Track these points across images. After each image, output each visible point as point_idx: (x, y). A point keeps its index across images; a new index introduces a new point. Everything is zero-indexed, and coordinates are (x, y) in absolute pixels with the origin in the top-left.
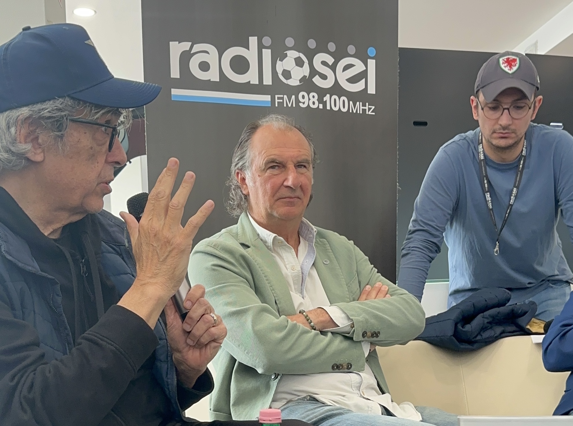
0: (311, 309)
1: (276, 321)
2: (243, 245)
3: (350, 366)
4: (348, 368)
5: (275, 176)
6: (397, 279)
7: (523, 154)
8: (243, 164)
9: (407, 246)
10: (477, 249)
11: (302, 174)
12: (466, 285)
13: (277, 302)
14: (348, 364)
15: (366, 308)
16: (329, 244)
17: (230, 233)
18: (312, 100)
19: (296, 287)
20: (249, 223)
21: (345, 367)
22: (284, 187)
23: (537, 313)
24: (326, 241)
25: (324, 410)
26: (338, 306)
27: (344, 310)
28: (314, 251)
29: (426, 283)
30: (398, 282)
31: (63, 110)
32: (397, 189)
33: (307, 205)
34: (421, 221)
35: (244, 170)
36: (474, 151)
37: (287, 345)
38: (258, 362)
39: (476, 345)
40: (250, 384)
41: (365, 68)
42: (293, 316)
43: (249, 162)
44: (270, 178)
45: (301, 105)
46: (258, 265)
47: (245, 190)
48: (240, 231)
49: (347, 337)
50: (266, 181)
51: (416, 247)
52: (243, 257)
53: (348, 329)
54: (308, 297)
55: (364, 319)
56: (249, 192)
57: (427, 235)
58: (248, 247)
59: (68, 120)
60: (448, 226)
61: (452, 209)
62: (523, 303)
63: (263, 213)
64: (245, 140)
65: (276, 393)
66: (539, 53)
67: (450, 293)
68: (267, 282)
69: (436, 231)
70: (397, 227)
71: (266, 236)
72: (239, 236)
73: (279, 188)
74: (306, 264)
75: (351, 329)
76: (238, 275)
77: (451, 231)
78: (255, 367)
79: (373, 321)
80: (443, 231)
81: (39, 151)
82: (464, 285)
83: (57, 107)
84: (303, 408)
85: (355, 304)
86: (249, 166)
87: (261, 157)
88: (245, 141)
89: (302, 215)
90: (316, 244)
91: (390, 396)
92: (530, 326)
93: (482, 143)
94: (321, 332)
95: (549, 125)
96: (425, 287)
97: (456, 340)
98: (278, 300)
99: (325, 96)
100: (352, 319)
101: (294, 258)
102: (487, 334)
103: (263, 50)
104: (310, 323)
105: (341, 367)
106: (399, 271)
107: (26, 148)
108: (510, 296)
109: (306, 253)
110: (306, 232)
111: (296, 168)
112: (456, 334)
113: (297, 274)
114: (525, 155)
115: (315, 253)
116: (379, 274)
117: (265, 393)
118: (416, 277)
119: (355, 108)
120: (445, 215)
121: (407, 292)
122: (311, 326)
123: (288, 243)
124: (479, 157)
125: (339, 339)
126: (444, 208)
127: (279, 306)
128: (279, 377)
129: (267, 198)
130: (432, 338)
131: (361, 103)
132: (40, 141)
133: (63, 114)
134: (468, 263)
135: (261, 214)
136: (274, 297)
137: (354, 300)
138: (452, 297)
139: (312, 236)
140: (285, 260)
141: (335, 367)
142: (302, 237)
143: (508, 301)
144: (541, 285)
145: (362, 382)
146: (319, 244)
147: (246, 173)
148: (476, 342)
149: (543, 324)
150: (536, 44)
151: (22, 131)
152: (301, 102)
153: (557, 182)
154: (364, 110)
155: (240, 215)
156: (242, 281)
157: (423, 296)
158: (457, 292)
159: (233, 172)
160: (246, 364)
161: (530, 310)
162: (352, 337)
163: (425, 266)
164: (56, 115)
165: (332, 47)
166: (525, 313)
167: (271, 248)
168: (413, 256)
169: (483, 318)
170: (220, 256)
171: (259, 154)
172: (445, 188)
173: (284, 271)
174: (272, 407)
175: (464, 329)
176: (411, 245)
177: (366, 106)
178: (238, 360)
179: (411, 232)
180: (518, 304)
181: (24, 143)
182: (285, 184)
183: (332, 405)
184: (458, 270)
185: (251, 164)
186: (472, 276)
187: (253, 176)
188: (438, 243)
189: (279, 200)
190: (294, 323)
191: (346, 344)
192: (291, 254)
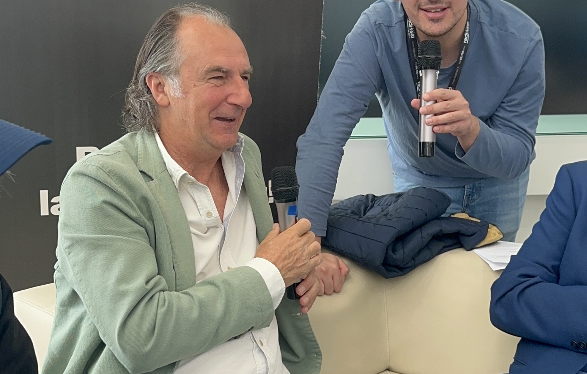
2: (144, 173)
7: (464, 42)
32: (321, 37)
48: (141, 153)
58: (152, 179)
72: (140, 160)
97: (384, 270)
101: (209, 200)
114: (467, 44)
175: (394, 256)
192: (205, 194)
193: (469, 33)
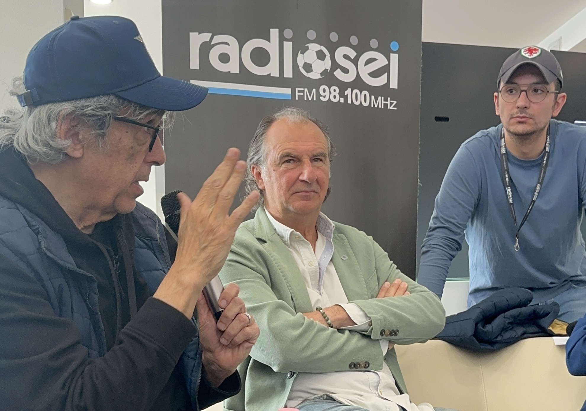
0: (329, 306)
1: (292, 318)
2: (259, 240)
3: (367, 365)
4: (366, 367)
5: (290, 170)
6: (416, 277)
7: (546, 150)
8: (259, 158)
9: (427, 244)
10: (498, 247)
11: (318, 167)
12: (486, 283)
13: (294, 299)
14: (366, 362)
15: (384, 305)
16: (347, 239)
17: (246, 227)
18: (333, 93)
19: (313, 283)
20: (265, 218)
21: (363, 366)
22: (299, 182)
23: (559, 314)
24: (344, 236)
25: (342, 409)
26: (356, 304)
27: (361, 307)
28: (332, 246)
29: (447, 282)
30: (418, 280)
31: (107, 108)
32: (418, 185)
33: (324, 199)
34: (442, 218)
35: (260, 164)
36: (496, 147)
37: (304, 342)
38: (274, 360)
39: (496, 346)
40: (265, 382)
41: (387, 63)
42: (309, 313)
43: (264, 156)
44: (285, 172)
45: (322, 98)
46: (274, 260)
47: (260, 184)
48: (256, 226)
49: (366, 335)
50: (281, 175)
51: (436, 245)
52: (260, 253)
53: (365, 327)
54: (325, 293)
55: (383, 317)
56: (265, 186)
57: (449, 232)
58: (265, 242)
59: (111, 119)
60: (469, 224)
61: (473, 206)
62: (544, 304)
63: (279, 208)
64: (260, 134)
65: (292, 391)
66: (564, 49)
67: (470, 291)
68: (283, 278)
69: (456, 228)
70: (417, 224)
71: (283, 231)
72: (255, 231)
73: (295, 182)
74: (323, 259)
75: (369, 327)
76: (254, 271)
77: (471, 229)
78: (270, 365)
79: (391, 319)
80: (464, 228)
81: (79, 147)
82: (485, 284)
83: (101, 106)
84: (320, 407)
85: (373, 301)
86: (264, 160)
87: (275, 152)
88: (260, 136)
89: (320, 209)
90: (335, 240)
91: (408, 396)
92: (553, 328)
93: (504, 137)
94: (338, 329)
95: (573, 123)
96: (445, 285)
97: (476, 341)
98: (294, 296)
99: (346, 90)
100: (370, 317)
101: (311, 253)
102: (508, 335)
103: (284, 42)
104: (327, 321)
105: (358, 366)
106: (419, 269)
107: (66, 144)
108: (532, 296)
109: (324, 248)
110: (324, 227)
111: (311, 162)
112: (476, 334)
113: (314, 270)
114: (549, 151)
115: (333, 248)
116: (399, 270)
117: (281, 391)
118: (437, 275)
119: (376, 103)
120: (466, 213)
121: (427, 289)
122: (328, 324)
123: (306, 239)
124: (500, 151)
125: (357, 337)
126: (465, 205)
127: (295, 302)
128: (295, 375)
129: (282, 192)
130: (452, 338)
131: (383, 98)
132: (80, 137)
133: (107, 112)
134: (488, 261)
135: (277, 209)
136: (291, 293)
137: (372, 297)
138: (472, 296)
139: (330, 231)
140: (303, 256)
141: (353, 366)
142: (320, 232)
143: (530, 301)
144: (564, 285)
145: (380, 381)
146: (337, 239)
147: (262, 168)
148: (496, 342)
149: (566, 325)
150: (560, 40)
151: (62, 127)
152: (322, 96)
153: (581, 181)
154: (386, 105)
155: (257, 210)
156: (258, 277)
157: (443, 294)
158: (477, 291)
159: (249, 166)
160: (261, 362)
161: (552, 311)
162: (370, 335)
163: (446, 265)
164: (100, 113)
165: (354, 40)
166: (548, 314)
167: (287, 244)
168: (434, 254)
169: (504, 318)
170: (236, 251)
171: (274, 148)
172: (466, 184)
173: (301, 266)
174: (288, 406)
175: (484, 329)
176: (431, 242)
177: (387, 101)
178: (253, 358)
179: (431, 229)
180: (539, 305)
181: (63, 138)
182: (301, 178)
183: (349, 404)
184: (478, 269)
185: (266, 159)
186: (493, 274)
187: (268, 171)
188: (460, 241)
189: (294, 194)
190: (311, 320)
191: (364, 342)
192: (308, 249)
193: (550, 144)
